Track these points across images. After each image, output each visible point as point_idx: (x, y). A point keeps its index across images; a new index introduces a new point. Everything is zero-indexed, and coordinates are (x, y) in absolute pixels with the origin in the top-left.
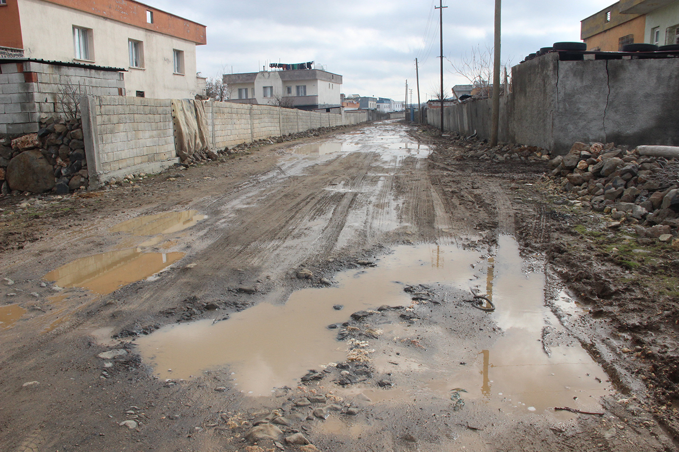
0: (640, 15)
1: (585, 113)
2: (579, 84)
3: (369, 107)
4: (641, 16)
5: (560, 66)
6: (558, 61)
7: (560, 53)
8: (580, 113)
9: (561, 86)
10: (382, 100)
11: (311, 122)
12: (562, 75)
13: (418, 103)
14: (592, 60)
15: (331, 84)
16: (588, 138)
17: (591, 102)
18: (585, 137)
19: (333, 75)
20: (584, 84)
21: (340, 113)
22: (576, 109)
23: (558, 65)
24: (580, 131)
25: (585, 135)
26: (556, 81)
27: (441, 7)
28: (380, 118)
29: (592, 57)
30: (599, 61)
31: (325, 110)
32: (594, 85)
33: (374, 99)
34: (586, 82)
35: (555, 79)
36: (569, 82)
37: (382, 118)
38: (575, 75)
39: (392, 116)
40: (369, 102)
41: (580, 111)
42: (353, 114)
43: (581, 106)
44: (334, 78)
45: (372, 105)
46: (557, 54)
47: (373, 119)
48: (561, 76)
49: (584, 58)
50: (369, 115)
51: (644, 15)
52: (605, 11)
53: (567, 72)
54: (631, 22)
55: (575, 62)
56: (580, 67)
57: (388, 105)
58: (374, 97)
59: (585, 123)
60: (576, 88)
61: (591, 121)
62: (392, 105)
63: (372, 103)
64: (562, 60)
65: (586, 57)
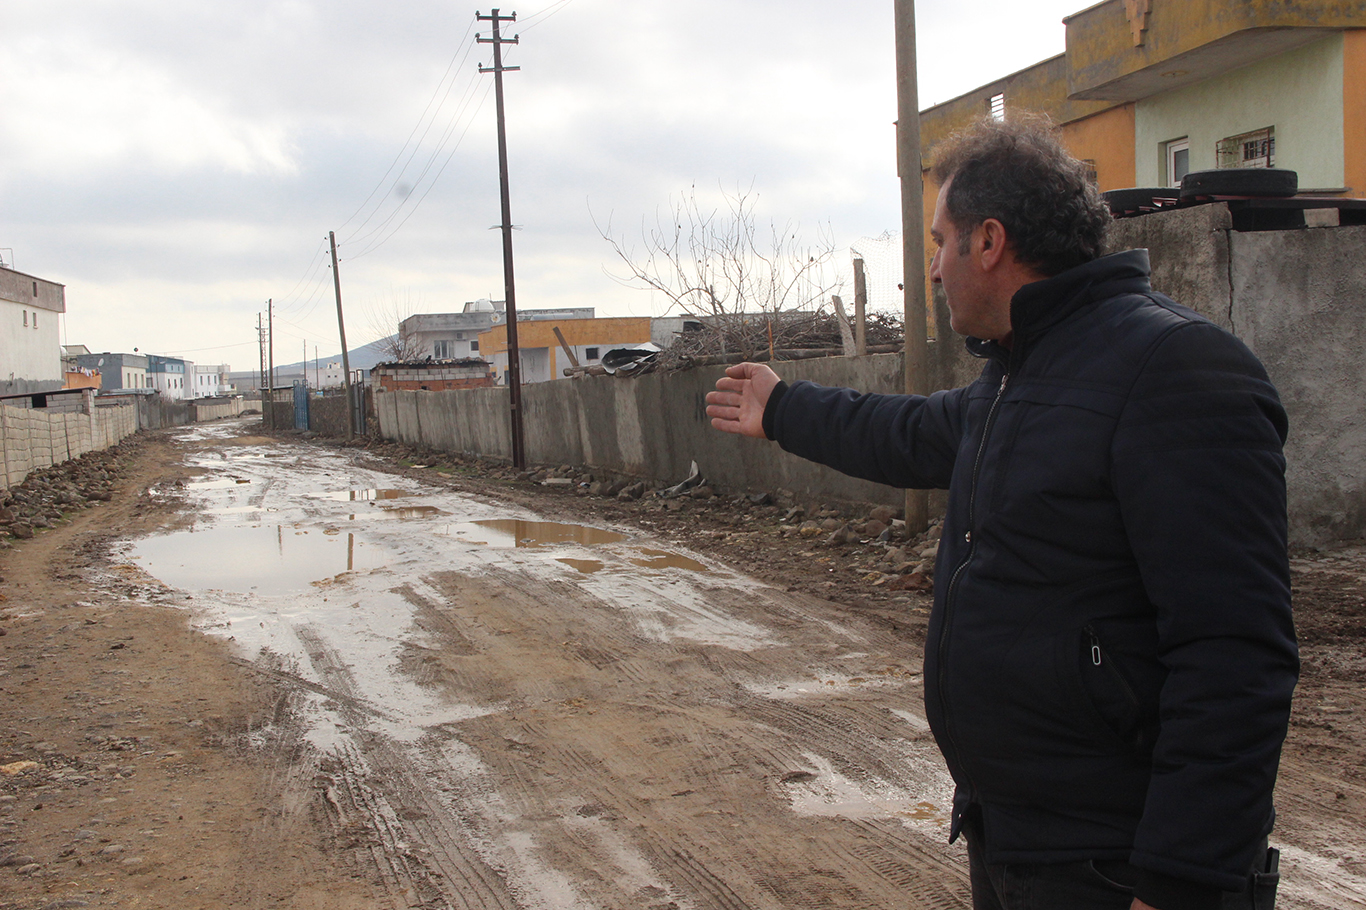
0: (1116, 103)
1: (1321, 405)
2: (1296, 310)
3: (125, 386)
4: (1116, 107)
5: (1236, 249)
6: (1228, 231)
7: (1231, 205)
8: (1307, 404)
9: (1244, 315)
10: (156, 364)
11: (32, 448)
12: (1245, 279)
13: (260, 370)
14: (1330, 228)
15: (30, 311)
16: (1336, 488)
17: (1336, 368)
18: (1326, 487)
19: (35, 281)
20: (1312, 307)
21: (85, 411)
22: (1291, 392)
23: (1229, 246)
24: (1308, 466)
25: (1326, 477)
26: (1228, 302)
27: (498, 69)
28: (171, 420)
29: (1330, 216)
30: (1350, 230)
31: (30, 400)
32: (1343, 309)
33: (134, 359)
34: (1318, 302)
35: (1223, 292)
36: (1265, 304)
37: (176, 420)
38: (1282, 278)
39: (203, 412)
40: (125, 371)
41: (1305, 399)
42: (109, 411)
43: (1307, 384)
44: (39, 291)
45: (133, 379)
46: (1221, 209)
47: (150, 425)
48: (1241, 283)
49: (1308, 221)
50: (141, 411)
51: (1128, 105)
52: (984, 95)
53: (1259, 270)
54: (1081, 125)
55: (1280, 235)
56: (1295, 252)
57: (178, 377)
58: (138, 354)
59: (1323, 438)
60: (1287, 322)
61: (1340, 431)
62: (192, 376)
63: (133, 371)
64: (1240, 230)
65: (1311, 217)
